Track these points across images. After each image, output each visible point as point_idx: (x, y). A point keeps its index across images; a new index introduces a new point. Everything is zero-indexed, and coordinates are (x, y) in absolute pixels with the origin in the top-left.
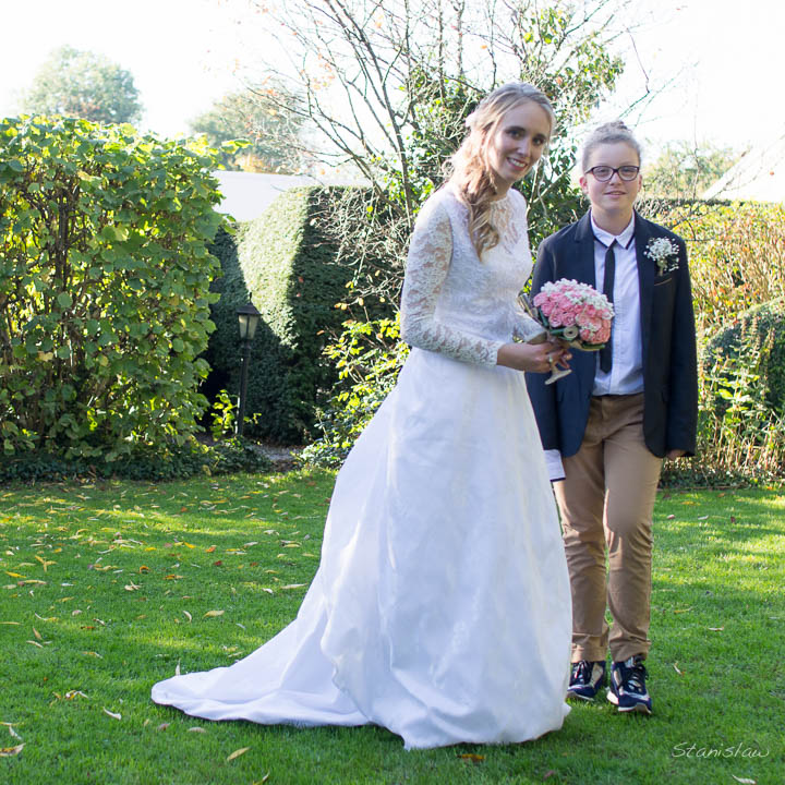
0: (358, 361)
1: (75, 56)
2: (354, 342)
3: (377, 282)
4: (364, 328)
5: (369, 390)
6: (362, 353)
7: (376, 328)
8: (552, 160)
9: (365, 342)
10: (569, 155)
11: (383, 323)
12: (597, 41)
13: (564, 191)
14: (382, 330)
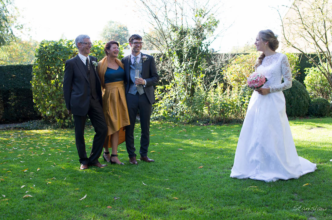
0: (160, 95)
1: (113, 23)
2: (159, 91)
3: (165, 76)
4: (162, 87)
5: (163, 102)
6: (161, 93)
7: (165, 87)
8: (204, 45)
9: (162, 91)
10: (208, 44)
11: (167, 86)
12: (213, 16)
13: (207, 52)
14: (167, 88)
